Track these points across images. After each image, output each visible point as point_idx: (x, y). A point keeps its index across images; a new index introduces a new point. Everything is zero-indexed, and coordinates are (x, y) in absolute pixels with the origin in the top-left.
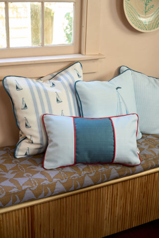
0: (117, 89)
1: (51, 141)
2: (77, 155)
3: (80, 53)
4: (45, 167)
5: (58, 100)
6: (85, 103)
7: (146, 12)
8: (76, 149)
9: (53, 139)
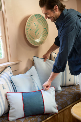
0: (31, 76)
1: (11, 106)
2: (25, 113)
3: (8, 61)
4: (9, 120)
5: (3, 88)
6: (17, 86)
7: (36, 36)
8: (24, 110)
9: (12, 106)
